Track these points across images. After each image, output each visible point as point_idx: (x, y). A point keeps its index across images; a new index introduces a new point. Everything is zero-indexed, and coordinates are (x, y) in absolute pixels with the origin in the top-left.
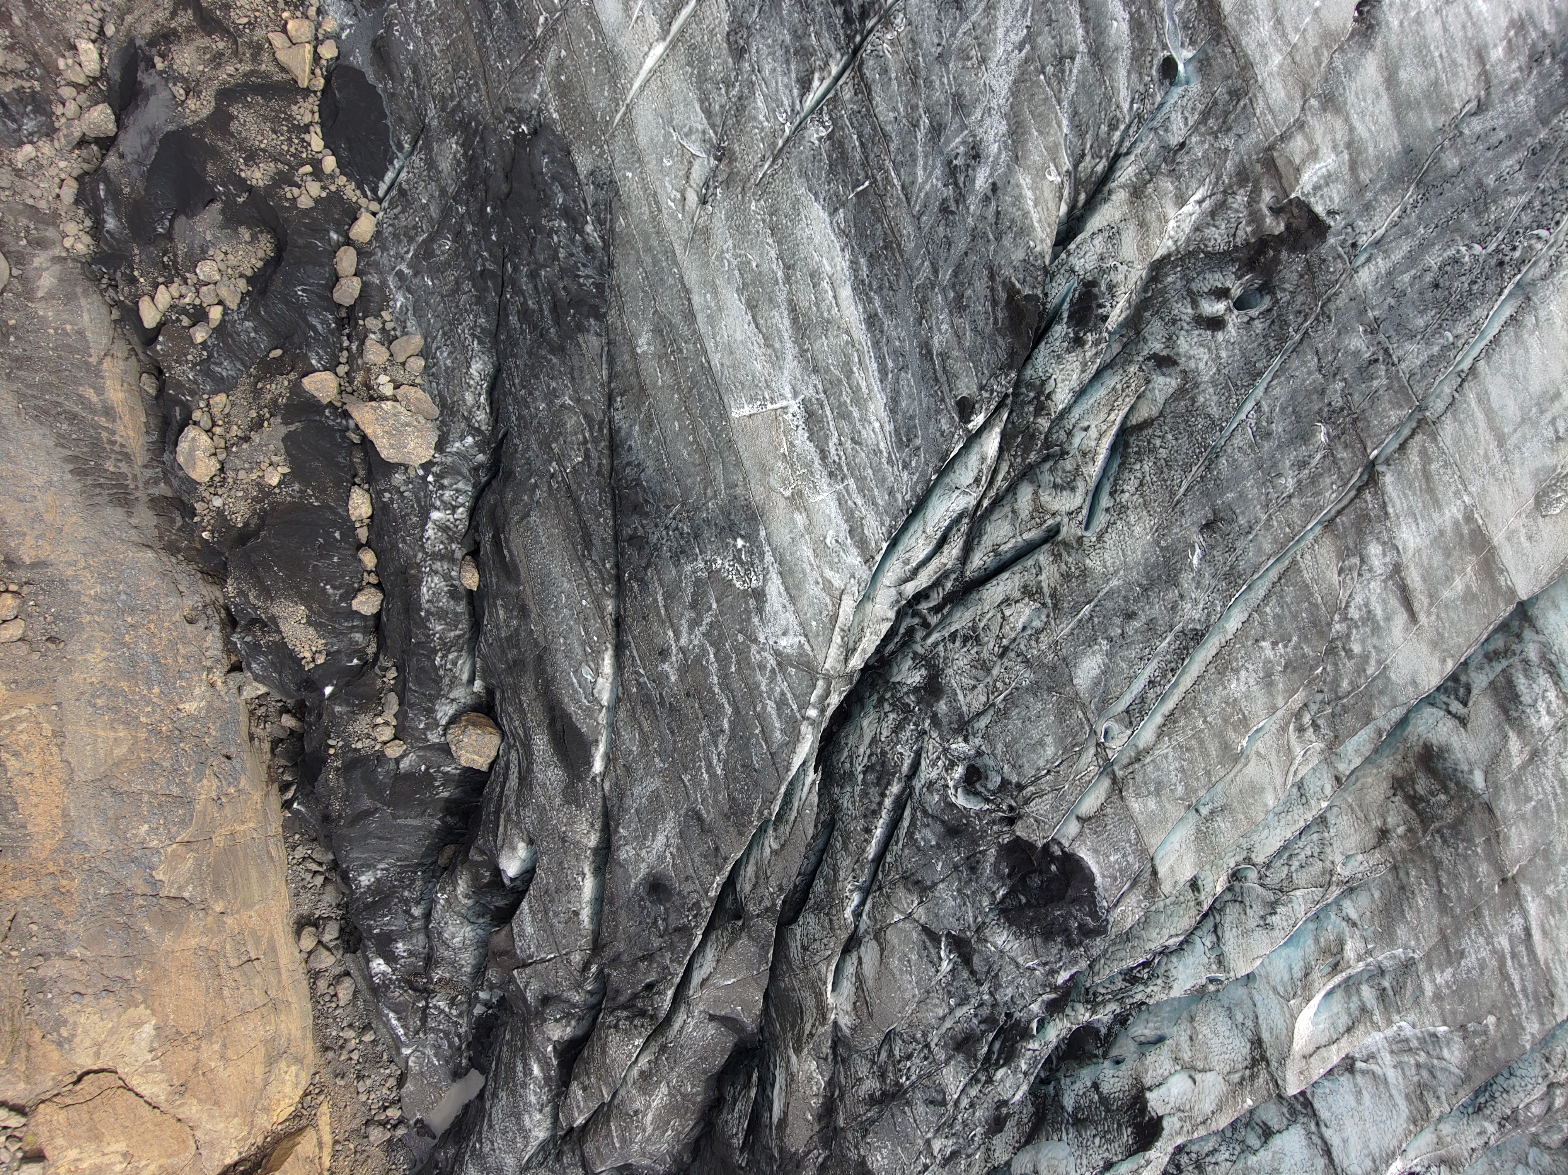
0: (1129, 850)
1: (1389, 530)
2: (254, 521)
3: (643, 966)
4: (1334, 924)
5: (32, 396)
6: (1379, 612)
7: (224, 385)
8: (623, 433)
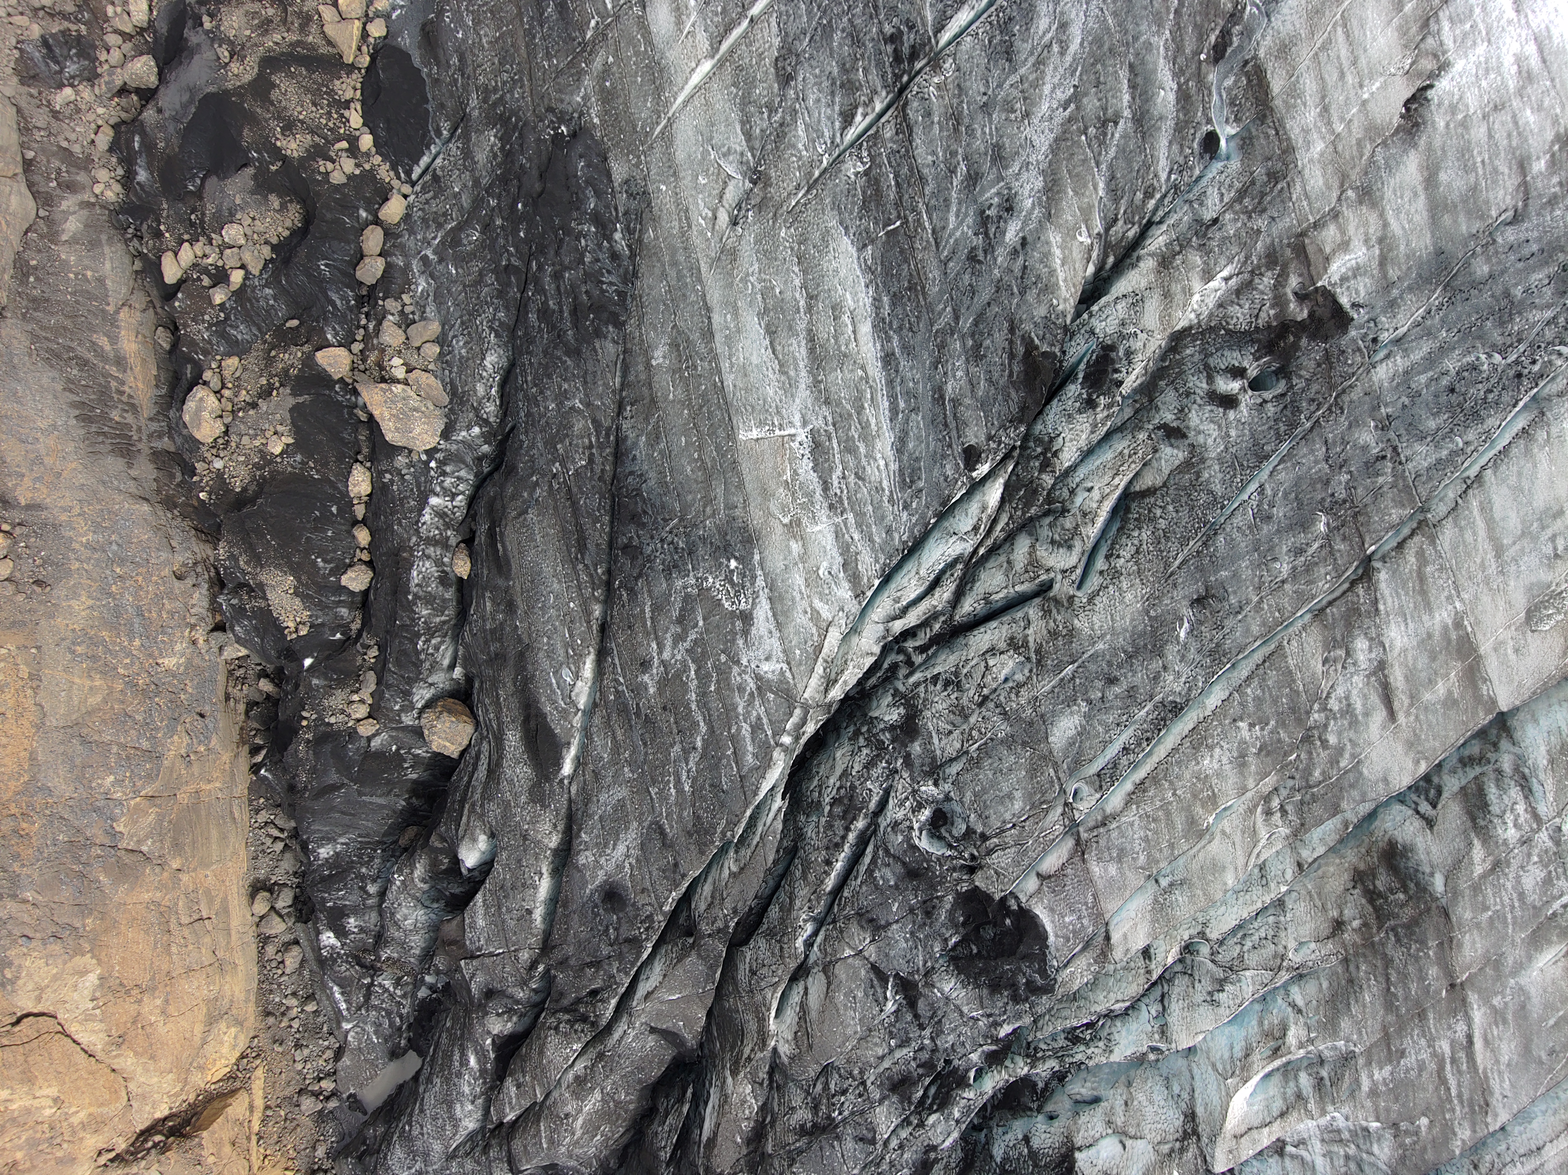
0: (1085, 913)
1: (1377, 627)
2: (253, 488)
3: (590, 972)
4: (1279, 1008)
5: (46, 338)
6: (1358, 706)
7: (238, 349)
8: (629, 442)
